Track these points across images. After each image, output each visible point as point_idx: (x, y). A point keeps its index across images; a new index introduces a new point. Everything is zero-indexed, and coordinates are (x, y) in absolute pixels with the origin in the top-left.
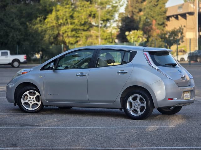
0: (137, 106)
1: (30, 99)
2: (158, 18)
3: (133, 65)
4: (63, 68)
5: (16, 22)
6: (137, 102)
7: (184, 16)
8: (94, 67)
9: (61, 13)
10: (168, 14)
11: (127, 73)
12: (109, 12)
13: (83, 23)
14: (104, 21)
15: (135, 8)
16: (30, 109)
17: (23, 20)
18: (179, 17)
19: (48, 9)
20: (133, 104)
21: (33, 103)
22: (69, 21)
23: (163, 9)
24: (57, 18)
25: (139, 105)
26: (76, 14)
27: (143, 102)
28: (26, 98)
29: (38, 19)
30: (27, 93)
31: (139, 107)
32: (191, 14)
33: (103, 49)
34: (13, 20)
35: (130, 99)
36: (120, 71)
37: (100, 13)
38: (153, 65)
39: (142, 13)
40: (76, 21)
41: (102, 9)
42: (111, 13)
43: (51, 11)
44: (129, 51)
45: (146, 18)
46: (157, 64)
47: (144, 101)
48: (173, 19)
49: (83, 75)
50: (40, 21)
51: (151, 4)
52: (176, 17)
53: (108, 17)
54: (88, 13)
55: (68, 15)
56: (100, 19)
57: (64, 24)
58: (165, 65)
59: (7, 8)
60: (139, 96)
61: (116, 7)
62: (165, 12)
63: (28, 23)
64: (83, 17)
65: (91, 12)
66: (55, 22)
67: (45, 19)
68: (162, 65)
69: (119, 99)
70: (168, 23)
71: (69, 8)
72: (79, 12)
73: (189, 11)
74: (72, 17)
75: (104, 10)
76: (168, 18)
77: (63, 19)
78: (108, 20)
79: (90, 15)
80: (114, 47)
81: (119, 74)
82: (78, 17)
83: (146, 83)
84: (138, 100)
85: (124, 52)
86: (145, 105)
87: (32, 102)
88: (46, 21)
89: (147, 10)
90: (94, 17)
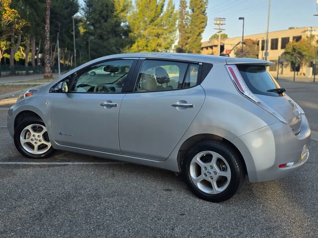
0: (211, 175)
1: (33, 138)
2: (197, 48)
3: (205, 92)
4: (86, 92)
5: (114, 48)
6: (212, 167)
7: (211, 47)
8: (131, 91)
9: (140, 43)
10: (202, 46)
11: (191, 106)
12: (169, 44)
13: (153, 49)
14: (165, 48)
15: (184, 43)
16: (36, 152)
17: (118, 47)
18: (209, 48)
19: (133, 41)
20: (203, 169)
21: (39, 143)
22: (145, 48)
23: (199, 43)
24: (138, 46)
25: (215, 173)
26: (149, 45)
27: (223, 166)
28: (29, 135)
29: (127, 47)
30: (29, 127)
31: (216, 177)
32: (216, 46)
33: (147, 59)
34: (112, 47)
35: (197, 159)
36: (178, 103)
37: (164, 44)
38: (247, 92)
39: (187, 46)
40: (149, 48)
41: (164, 41)
42: (170, 44)
43: (134, 42)
44: (197, 64)
45: (190, 49)
46: (254, 91)
47: (224, 164)
48: (205, 49)
49: (112, 106)
50: (129, 48)
51: (193, 40)
52: (207, 48)
53: (168, 46)
54: (157, 44)
55: (144, 45)
56: (163, 47)
57: (142, 50)
58: (268, 91)
59: (109, 40)
60: (216, 155)
61: (173, 40)
62: (200, 45)
63: (121, 49)
64: (153, 46)
65: (158, 43)
66: (137, 49)
67: (131, 47)
68: (262, 91)
69: (175, 156)
70: (202, 51)
71: (145, 40)
72: (151, 43)
73: (215, 44)
74: (147, 46)
75: (166, 42)
76: (202, 49)
77: (141, 47)
78: (168, 48)
79: (158, 45)
80: (169, 56)
81: (177, 108)
82: (151, 46)
83: (233, 132)
84: (213, 162)
85: (187, 64)
86: (228, 174)
87: (38, 141)
88: (132, 48)
89: (191, 44)
90: (160, 46)
